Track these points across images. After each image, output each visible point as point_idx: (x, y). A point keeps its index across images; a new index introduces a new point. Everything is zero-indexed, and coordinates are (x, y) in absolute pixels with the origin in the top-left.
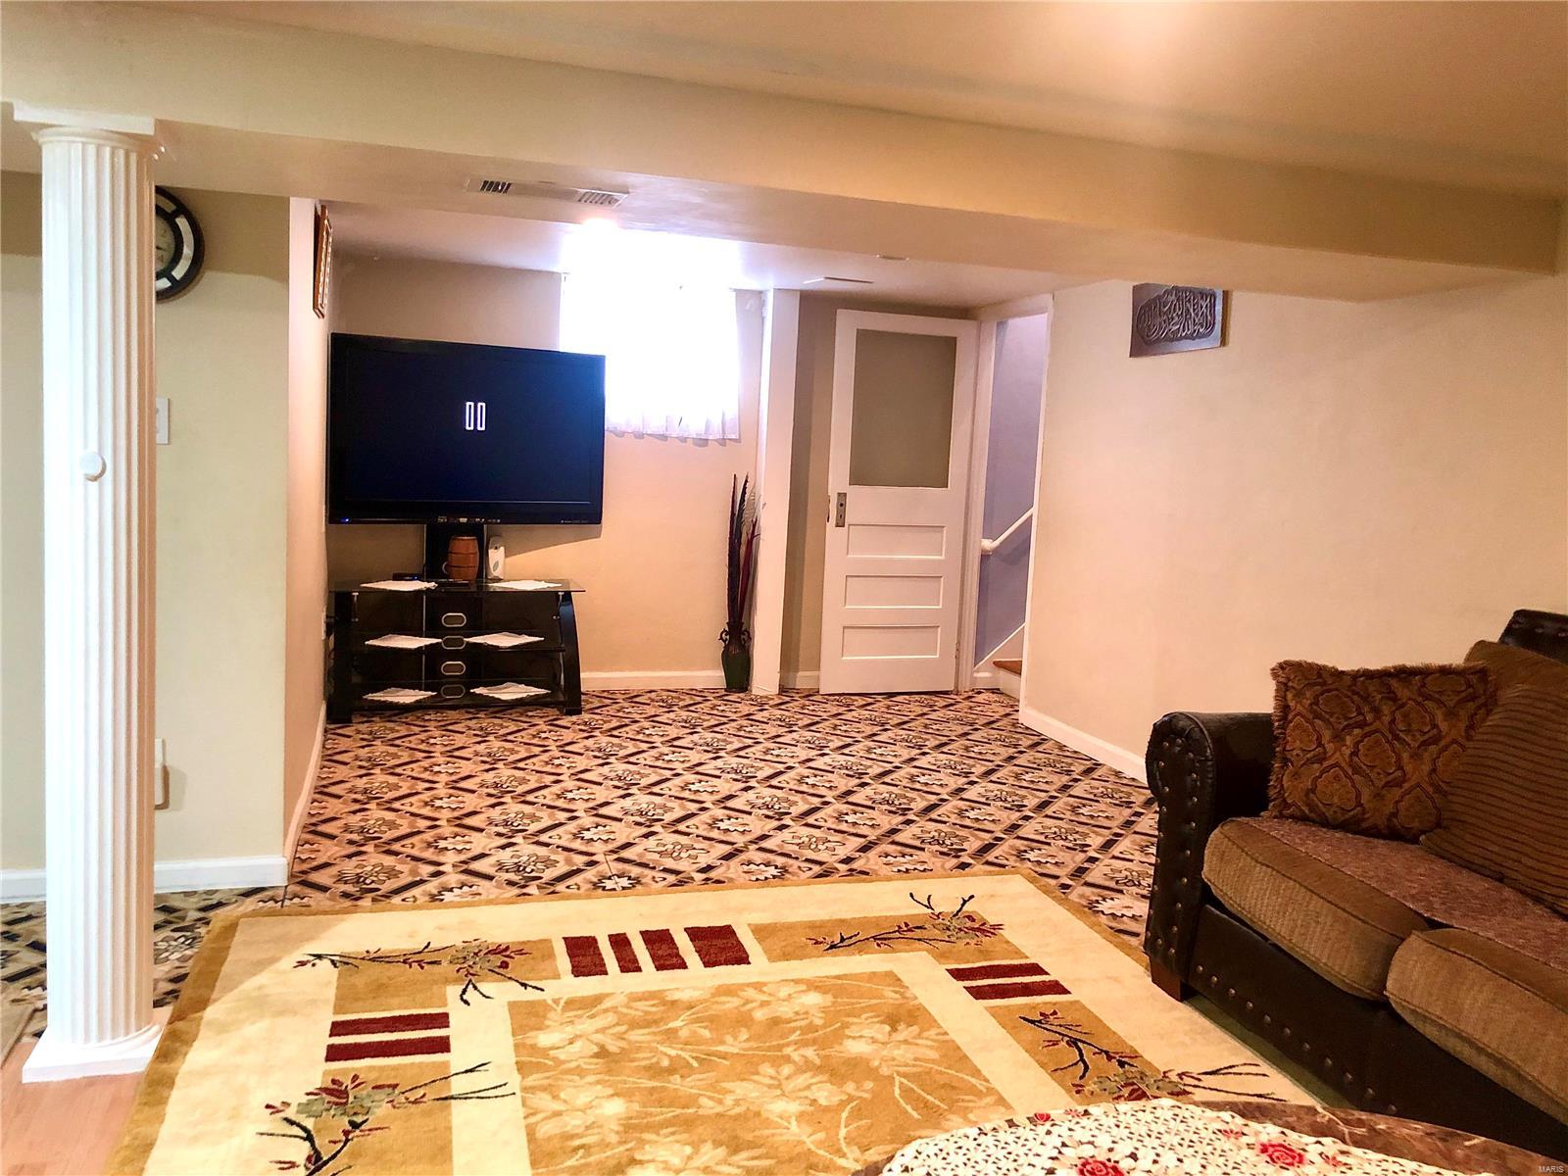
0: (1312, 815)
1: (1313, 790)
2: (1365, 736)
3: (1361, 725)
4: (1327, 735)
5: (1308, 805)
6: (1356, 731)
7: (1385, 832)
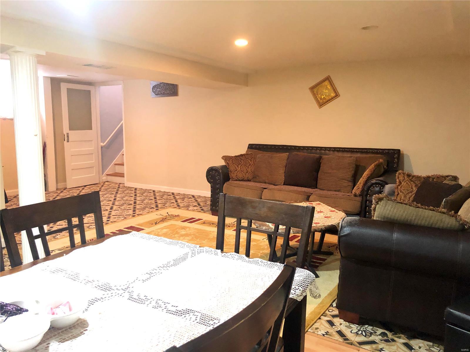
0: (238, 180)
1: (237, 175)
2: (241, 166)
3: (240, 164)
4: (236, 166)
5: (237, 178)
6: (240, 165)
7: (247, 180)
